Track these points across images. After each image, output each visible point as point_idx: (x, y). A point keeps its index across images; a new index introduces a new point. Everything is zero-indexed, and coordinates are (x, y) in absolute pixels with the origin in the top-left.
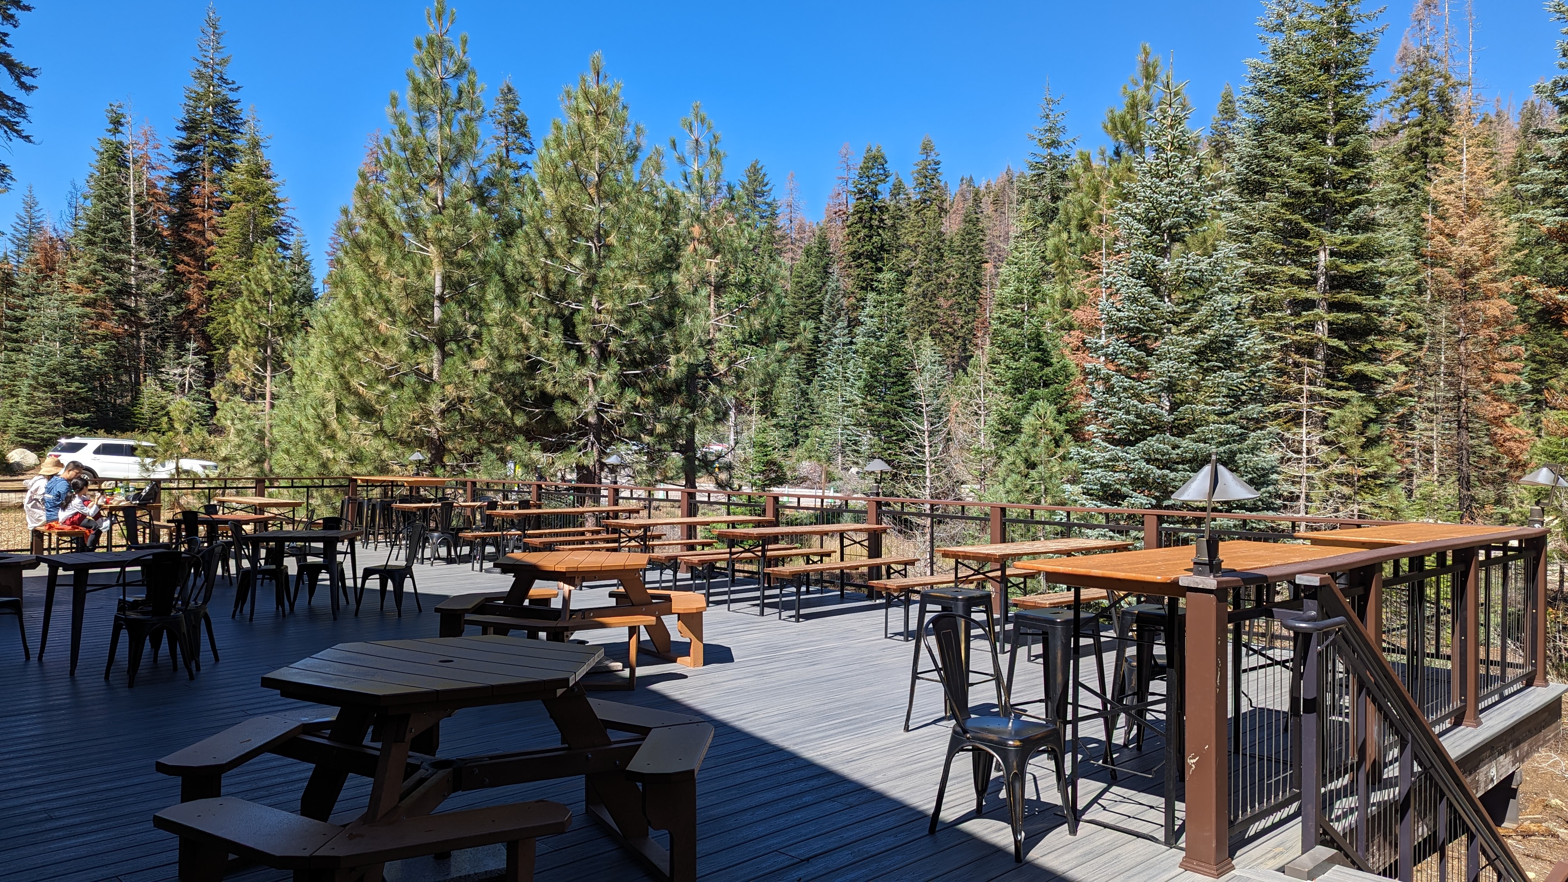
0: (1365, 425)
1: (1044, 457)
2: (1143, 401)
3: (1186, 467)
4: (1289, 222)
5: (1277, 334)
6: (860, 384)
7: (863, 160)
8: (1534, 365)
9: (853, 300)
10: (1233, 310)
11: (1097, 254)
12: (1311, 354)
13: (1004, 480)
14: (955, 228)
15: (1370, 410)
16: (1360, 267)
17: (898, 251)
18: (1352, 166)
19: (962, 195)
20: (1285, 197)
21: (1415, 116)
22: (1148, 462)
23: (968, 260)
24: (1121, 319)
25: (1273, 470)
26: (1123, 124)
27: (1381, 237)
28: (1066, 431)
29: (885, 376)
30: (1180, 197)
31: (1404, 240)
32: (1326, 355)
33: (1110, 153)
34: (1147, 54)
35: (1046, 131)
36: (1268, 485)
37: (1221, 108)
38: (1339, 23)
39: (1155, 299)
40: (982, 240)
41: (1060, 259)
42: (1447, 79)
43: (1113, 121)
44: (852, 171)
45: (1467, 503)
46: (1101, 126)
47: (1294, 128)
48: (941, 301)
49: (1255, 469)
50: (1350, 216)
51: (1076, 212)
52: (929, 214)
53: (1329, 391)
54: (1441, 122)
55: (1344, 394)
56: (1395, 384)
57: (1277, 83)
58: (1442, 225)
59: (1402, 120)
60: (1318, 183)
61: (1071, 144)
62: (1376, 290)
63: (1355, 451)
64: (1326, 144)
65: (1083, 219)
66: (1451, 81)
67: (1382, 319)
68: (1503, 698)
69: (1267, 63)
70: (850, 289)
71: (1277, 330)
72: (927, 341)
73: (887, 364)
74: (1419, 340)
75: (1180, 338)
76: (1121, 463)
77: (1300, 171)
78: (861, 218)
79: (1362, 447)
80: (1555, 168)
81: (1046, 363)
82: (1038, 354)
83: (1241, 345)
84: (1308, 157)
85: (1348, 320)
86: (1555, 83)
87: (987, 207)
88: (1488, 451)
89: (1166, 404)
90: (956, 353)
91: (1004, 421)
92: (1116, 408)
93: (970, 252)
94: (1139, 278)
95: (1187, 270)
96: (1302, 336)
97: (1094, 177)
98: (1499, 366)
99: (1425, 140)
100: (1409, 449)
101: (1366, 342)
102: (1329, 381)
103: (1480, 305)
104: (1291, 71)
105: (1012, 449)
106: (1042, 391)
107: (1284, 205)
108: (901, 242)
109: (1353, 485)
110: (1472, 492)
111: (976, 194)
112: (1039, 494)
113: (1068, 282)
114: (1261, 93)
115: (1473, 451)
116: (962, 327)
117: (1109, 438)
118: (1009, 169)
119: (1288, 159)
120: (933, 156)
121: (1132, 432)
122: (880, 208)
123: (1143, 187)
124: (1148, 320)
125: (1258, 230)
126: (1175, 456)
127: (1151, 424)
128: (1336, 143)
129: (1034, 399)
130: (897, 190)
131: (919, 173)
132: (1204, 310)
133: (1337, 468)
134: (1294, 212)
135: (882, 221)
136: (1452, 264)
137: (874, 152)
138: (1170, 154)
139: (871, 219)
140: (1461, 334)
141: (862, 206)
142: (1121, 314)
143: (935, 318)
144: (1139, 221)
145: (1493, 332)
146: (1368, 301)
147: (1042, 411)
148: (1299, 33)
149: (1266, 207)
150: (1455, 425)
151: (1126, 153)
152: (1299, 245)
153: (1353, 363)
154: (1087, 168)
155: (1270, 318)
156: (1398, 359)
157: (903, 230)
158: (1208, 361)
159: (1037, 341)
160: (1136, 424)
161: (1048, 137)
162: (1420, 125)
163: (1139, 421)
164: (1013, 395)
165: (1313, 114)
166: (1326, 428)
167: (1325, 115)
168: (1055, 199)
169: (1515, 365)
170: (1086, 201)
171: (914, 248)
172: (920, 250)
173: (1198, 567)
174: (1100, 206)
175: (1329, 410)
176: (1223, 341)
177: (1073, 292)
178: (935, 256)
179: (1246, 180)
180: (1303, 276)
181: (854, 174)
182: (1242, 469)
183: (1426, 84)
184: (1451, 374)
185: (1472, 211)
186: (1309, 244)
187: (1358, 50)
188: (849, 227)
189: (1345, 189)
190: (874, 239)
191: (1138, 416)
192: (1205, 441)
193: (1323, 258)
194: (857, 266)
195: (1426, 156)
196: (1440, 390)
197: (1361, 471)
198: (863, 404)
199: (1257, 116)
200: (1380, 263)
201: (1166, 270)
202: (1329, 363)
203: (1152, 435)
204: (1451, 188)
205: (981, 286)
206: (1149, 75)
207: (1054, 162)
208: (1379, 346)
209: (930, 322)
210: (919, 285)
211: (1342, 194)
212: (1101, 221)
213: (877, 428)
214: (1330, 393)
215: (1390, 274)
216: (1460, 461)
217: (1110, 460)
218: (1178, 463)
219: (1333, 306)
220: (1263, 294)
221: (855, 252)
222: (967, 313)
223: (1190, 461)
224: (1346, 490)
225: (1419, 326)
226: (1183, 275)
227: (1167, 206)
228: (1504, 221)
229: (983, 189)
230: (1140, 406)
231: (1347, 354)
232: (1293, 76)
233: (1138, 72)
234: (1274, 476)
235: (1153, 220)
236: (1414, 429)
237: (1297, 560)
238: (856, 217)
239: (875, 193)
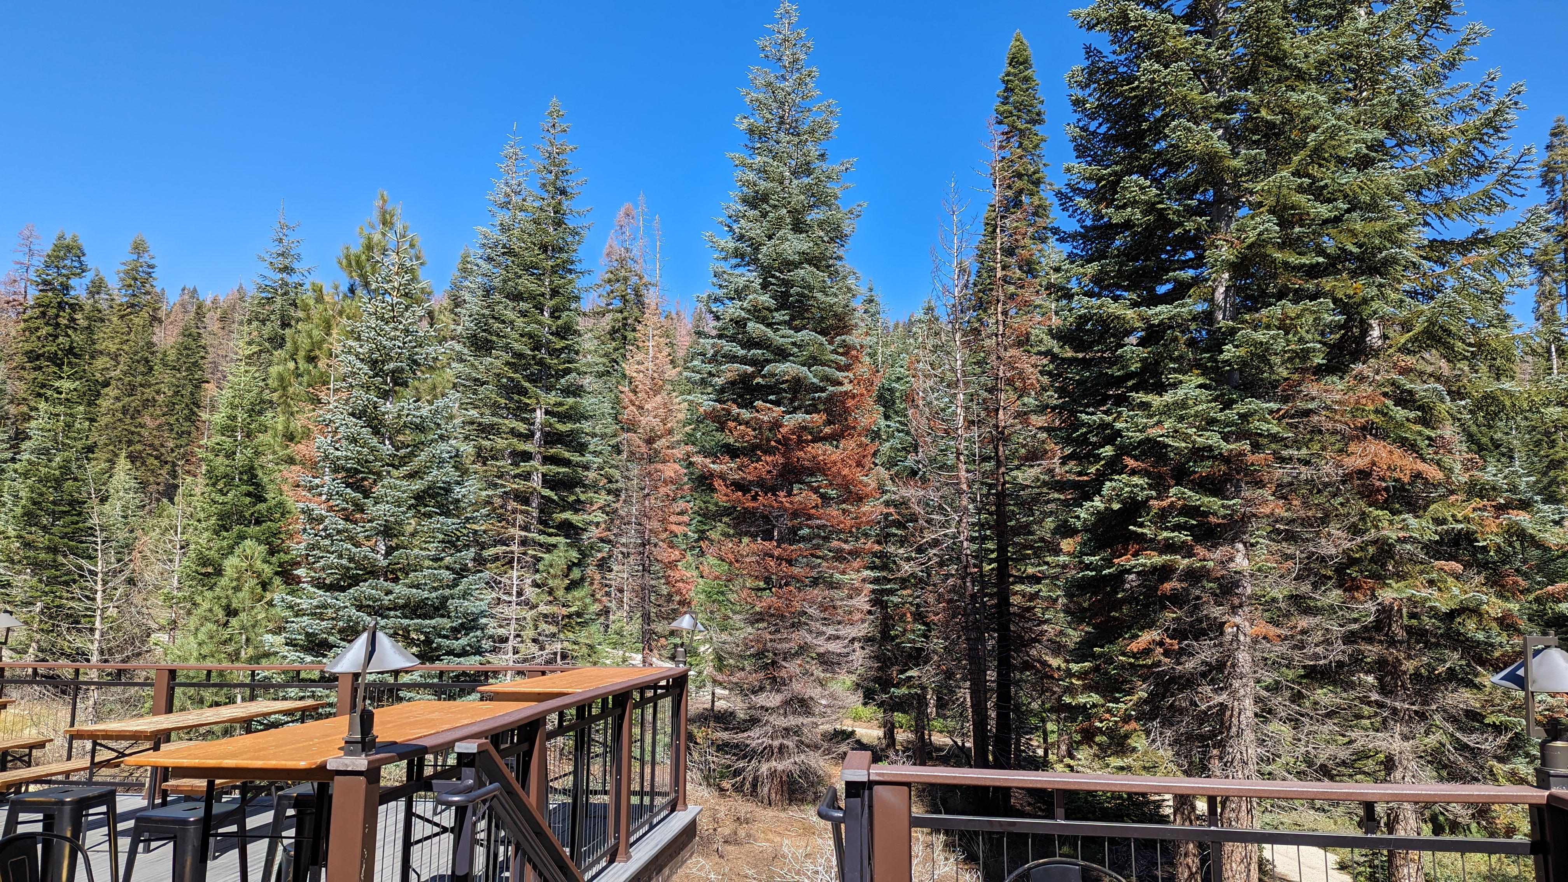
0: (569, 568)
1: (248, 603)
2: (357, 545)
3: (398, 613)
4: (511, 379)
5: (499, 482)
6: (19, 511)
7: (52, 247)
8: (699, 518)
9: (25, 409)
10: (451, 458)
11: (324, 388)
12: (526, 501)
13: (197, 629)
14: (171, 341)
15: (574, 555)
16: (569, 426)
17: (92, 357)
18: (563, 338)
19: (183, 305)
20: (508, 357)
21: (618, 304)
22: (360, 608)
23: (185, 378)
24: (338, 458)
25: (483, 614)
26: (358, 262)
27: (587, 402)
28: (277, 573)
29: (54, 503)
30: (405, 343)
31: (607, 408)
32: (540, 504)
33: (344, 288)
34: (385, 201)
35: (279, 255)
36: (477, 629)
37: (460, 266)
38: (555, 213)
39: (375, 440)
40: (203, 358)
41: (284, 389)
42: (641, 278)
43: (348, 257)
44: (36, 258)
45: (648, 636)
46: (335, 260)
47: (517, 297)
48: (147, 420)
49: (466, 615)
50: (563, 381)
51: (304, 343)
52: (136, 320)
53: (541, 537)
54: (636, 312)
55: (553, 540)
56: (597, 531)
57: (504, 254)
58: (633, 398)
59: (608, 305)
60: (536, 348)
61: (306, 273)
62: (582, 448)
63: (560, 593)
64: (543, 315)
65: (311, 351)
66: (644, 281)
67: (585, 473)
68: (652, 827)
69: (495, 234)
70: (22, 394)
71: (499, 477)
72: (123, 463)
73: (58, 487)
74: (616, 493)
75: (398, 482)
76: (330, 611)
77: (522, 335)
78: (43, 314)
79: (566, 589)
80: (709, 363)
81: (260, 498)
82: (251, 489)
83: (458, 492)
84: (528, 324)
85: (558, 473)
86: (709, 296)
87: (212, 322)
88: (665, 590)
89: (382, 548)
90: (161, 479)
91: (204, 561)
92: (328, 552)
93: (188, 369)
94: (360, 418)
95: (408, 415)
96: (519, 485)
97: (326, 310)
98: (673, 519)
99: (625, 325)
100: (607, 589)
101: (572, 493)
102: (541, 527)
103: (660, 466)
104: (516, 245)
105: (209, 594)
106: (253, 530)
107: (507, 363)
108: (97, 347)
109: (558, 624)
110: (653, 626)
111: (199, 308)
112: (237, 646)
113: (292, 414)
114: (490, 259)
115: (653, 589)
116: (172, 451)
117: (320, 585)
118: (241, 287)
119: (512, 322)
120: (146, 258)
121: (344, 577)
122: (72, 306)
123: (368, 327)
124: (367, 461)
125: (484, 383)
126: (387, 603)
127: (365, 568)
128: (552, 315)
129: (242, 537)
130: (97, 287)
131: (127, 273)
132: (423, 456)
133: (543, 609)
134: (516, 372)
135: (73, 320)
136: (641, 431)
137: (68, 240)
138: (395, 300)
139: (57, 316)
140: (646, 491)
141: (47, 300)
142: (338, 453)
143: (137, 438)
144: (362, 360)
145: (669, 489)
146: (576, 458)
147: (248, 551)
148: (522, 213)
149: (492, 364)
150: (641, 568)
151: (360, 291)
152: (520, 401)
153: (561, 511)
154: (319, 299)
155: (492, 465)
156: (600, 508)
157: (102, 335)
158: (426, 506)
159: (250, 473)
160: (348, 569)
161: (280, 262)
162: (621, 312)
163: (352, 565)
164: (217, 533)
165: (533, 287)
166: (537, 571)
167: (543, 289)
168: (285, 325)
169: (686, 518)
170: (315, 332)
171: (115, 357)
172: (122, 359)
173: (350, 746)
174: (331, 340)
175: (540, 555)
176: (440, 488)
177: (298, 424)
178: (141, 368)
179: (475, 335)
180: (522, 430)
181: (38, 262)
182: (453, 614)
183: (626, 279)
184: (640, 524)
185: (656, 390)
186: (527, 401)
187: (570, 239)
188: (25, 321)
189: (558, 357)
190: (61, 339)
191: (351, 560)
192: (417, 587)
193: (539, 416)
194: (35, 369)
195: (625, 338)
196: (631, 538)
197: (565, 611)
198: (19, 537)
199: (486, 280)
200: (586, 426)
201: (387, 413)
202: (541, 511)
203: (365, 581)
204: (641, 368)
205: (199, 407)
206: (386, 222)
207: (285, 288)
208: (583, 497)
209: (130, 443)
210: (117, 399)
211: (556, 361)
212: (331, 355)
213: (37, 566)
214: (542, 538)
215: (594, 435)
216: (643, 599)
217: (317, 607)
218: (390, 609)
219: (548, 460)
220: (486, 443)
221: (31, 351)
222: (180, 435)
223: (403, 607)
224: (553, 629)
225: (617, 481)
226: (404, 419)
227: (391, 349)
228: (677, 400)
229: (208, 303)
230: (354, 550)
231: (557, 504)
232: (517, 250)
233: (375, 216)
234: (483, 621)
235: (376, 362)
236: (611, 571)
237: (466, 722)
238: (37, 311)
239: (66, 288)
